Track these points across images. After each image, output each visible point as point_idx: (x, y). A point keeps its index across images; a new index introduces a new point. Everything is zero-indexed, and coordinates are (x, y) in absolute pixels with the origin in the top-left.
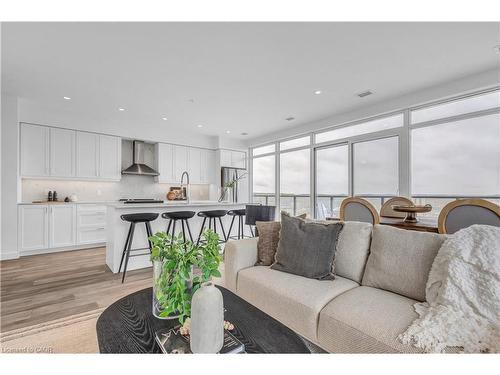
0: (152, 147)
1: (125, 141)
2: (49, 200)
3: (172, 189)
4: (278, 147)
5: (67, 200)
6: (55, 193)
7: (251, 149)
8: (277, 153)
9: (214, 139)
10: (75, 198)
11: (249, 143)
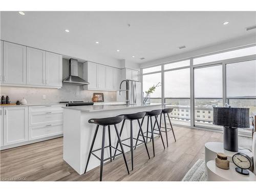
0: (82, 64)
1: (64, 60)
2: (2, 103)
3: (94, 94)
4: (163, 68)
5: (18, 103)
6: (7, 97)
7: (141, 69)
8: (163, 71)
9: (122, 62)
10: (25, 101)
11: (141, 66)
